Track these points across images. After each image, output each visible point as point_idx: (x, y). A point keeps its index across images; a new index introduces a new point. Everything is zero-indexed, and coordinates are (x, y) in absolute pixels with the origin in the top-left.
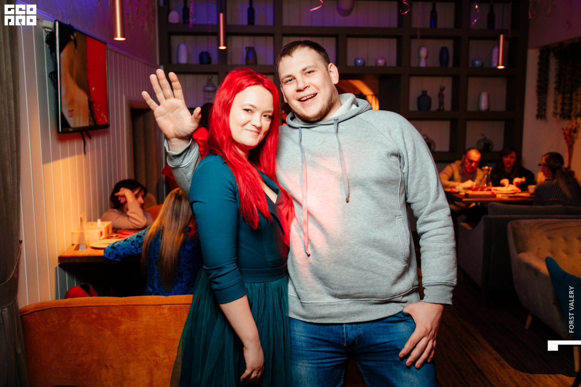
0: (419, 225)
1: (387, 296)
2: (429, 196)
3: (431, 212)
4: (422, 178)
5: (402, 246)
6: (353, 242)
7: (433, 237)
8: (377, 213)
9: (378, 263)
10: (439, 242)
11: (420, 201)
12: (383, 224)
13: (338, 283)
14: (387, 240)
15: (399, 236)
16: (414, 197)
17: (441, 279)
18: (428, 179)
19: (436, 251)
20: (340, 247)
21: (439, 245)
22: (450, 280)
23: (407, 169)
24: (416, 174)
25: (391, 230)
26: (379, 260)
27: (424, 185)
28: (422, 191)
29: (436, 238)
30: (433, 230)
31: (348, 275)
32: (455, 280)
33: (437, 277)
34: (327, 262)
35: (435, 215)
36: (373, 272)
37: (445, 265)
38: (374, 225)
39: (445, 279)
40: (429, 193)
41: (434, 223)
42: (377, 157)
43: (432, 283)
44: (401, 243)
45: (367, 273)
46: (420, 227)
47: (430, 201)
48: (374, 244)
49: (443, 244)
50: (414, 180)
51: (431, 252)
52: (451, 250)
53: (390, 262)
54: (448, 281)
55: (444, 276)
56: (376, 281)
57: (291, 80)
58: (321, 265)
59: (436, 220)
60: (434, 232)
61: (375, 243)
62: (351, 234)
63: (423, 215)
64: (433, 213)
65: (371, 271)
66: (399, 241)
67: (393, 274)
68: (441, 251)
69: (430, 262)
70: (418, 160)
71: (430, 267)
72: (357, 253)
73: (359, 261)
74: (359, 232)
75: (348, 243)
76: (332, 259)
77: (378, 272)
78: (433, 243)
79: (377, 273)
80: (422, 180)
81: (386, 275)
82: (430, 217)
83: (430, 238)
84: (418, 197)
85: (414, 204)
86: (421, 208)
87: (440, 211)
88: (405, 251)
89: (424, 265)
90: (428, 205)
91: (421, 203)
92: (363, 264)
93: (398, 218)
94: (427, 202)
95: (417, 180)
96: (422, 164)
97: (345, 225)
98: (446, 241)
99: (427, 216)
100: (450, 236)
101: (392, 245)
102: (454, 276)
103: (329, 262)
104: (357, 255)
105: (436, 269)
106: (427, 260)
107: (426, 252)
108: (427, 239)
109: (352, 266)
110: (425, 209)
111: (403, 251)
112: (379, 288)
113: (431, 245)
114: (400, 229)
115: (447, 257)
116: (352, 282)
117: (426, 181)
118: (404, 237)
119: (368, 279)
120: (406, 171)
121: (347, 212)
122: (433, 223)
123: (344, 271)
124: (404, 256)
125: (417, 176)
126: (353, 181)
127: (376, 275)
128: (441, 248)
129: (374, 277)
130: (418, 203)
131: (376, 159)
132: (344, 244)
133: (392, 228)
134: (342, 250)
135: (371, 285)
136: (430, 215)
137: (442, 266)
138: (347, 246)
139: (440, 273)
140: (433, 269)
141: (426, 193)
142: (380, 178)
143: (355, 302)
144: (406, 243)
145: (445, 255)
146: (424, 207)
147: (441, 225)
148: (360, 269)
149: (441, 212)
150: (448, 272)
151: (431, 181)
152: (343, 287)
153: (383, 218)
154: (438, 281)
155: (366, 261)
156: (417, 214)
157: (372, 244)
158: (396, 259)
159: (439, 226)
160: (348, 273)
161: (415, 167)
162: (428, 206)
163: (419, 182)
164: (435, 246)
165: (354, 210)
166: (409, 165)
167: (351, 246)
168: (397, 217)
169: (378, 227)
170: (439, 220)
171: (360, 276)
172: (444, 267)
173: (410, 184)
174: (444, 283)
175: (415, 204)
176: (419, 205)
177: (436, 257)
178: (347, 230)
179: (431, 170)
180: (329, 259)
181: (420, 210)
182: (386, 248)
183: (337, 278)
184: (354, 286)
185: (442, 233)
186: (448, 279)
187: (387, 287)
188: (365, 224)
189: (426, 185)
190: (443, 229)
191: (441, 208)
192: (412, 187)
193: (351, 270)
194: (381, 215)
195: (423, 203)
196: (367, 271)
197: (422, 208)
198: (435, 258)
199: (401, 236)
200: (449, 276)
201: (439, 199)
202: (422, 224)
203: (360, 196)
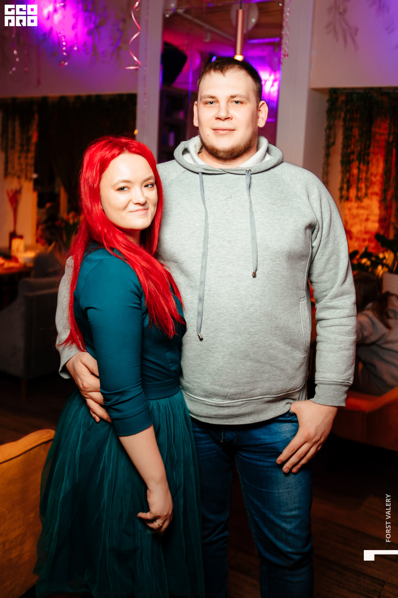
0: (319, 310)
1: (282, 392)
2: (337, 277)
3: (336, 296)
4: (332, 256)
5: (303, 335)
6: (253, 330)
7: (335, 327)
8: (283, 295)
9: (279, 355)
10: (340, 334)
11: (325, 282)
12: (288, 308)
13: (232, 379)
14: (289, 328)
15: (302, 322)
16: (318, 276)
17: (337, 378)
18: (338, 257)
19: (336, 344)
20: (239, 336)
21: (341, 338)
22: (347, 379)
23: (318, 243)
24: (327, 251)
25: (295, 315)
26: (280, 351)
27: (333, 264)
28: (329, 271)
29: (338, 329)
30: (335, 319)
31: (244, 369)
32: (352, 379)
33: (334, 375)
34: (221, 354)
35: (340, 301)
36: (271, 365)
37: (343, 361)
38: (279, 309)
39: (342, 378)
40: (337, 274)
41: (338, 311)
42: (293, 227)
43: (327, 381)
44: (303, 330)
45: (264, 366)
46: (320, 312)
47: (337, 283)
48: (276, 333)
49: (344, 337)
50: (323, 256)
51: (330, 345)
52: (351, 345)
53: (289, 353)
54: (345, 380)
55: (341, 374)
56: (273, 375)
57: (213, 102)
58: (213, 357)
59: (340, 307)
60: (337, 322)
61: (277, 331)
62: (253, 320)
63: (326, 298)
64: (338, 299)
65: (269, 364)
66: (301, 328)
67: (290, 366)
68: (341, 345)
69: (327, 357)
70: (332, 234)
71: (326, 362)
72: (256, 343)
73: (257, 353)
74: (261, 319)
75: (248, 332)
76: (227, 351)
77: (277, 365)
78: (334, 334)
79: (275, 366)
80: (332, 258)
81: (284, 368)
82: (335, 303)
83: (331, 328)
84: (324, 277)
85: (317, 284)
86: (324, 290)
87: (345, 297)
88: (306, 340)
89: (320, 358)
90: (334, 287)
91: (326, 285)
92: (262, 355)
93: (302, 301)
94: (333, 284)
95: (327, 258)
96: (335, 240)
97: (247, 309)
98: (348, 333)
99: (331, 300)
100: (353, 328)
101: (295, 334)
102: (351, 374)
103: (223, 354)
104: (257, 345)
105: (334, 365)
106: (324, 353)
107: (324, 343)
108: (326, 328)
109: (249, 358)
110: (329, 292)
111: (304, 340)
112: (275, 383)
113: (331, 336)
114: (303, 314)
115: (347, 353)
116: (248, 377)
117: (336, 260)
118: (307, 324)
119: (264, 373)
120: (317, 246)
121: (252, 293)
122: (335, 310)
123: (241, 365)
124: (304, 346)
125: (327, 252)
126: (262, 253)
127: (274, 369)
128: (342, 342)
129: (271, 371)
130: (323, 283)
131: (292, 229)
132: (243, 333)
133: (296, 313)
134: (240, 339)
135: (267, 379)
136: (334, 300)
137: (341, 362)
138: (246, 335)
139: (337, 371)
140: (330, 364)
141: (334, 273)
142: (292, 252)
143: (248, 402)
144: (308, 331)
145: (345, 350)
146: (329, 289)
147: (345, 315)
148: (257, 362)
149: (347, 298)
150: (346, 370)
151: (342, 261)
152: (237, 383)
153: (289, 300)
154: (334, 380)
155: (265, 353)
156: (319, 295)
157: (274, 332)
158: (296, 349)
159: (343, 315)
160: (245, 366)
161: (327, 242)
162: (334, 289)
163: (329, 259)
164: (335, 339)
165: (260, 291)
166: (322, 239)
167: (251, 335)
168: (302, 299)
169: (282, 312)
170: (343, 308)
171: (257, 369)
172: (343, 364)
173: (318, 260)
174: (341, 383)
175: (319, 285)
176: (323, 287)
177: (336, 351)
178: (249, 316)
179: (343, 249)
180: (224, 350)
181: (324, 292)
182: (287, 337)
183: (232, 373)
184: (250, 382)
185: (345, 324)
186: (345, 378)
187: (284, 382)
188: (269, 309)
189: (335, 264)
190: (346, 319)
191: (348, 294)
192: (319, 264)
193: (248, 362)
194: (287, 297)
195: (328, 285)
196: (265, 363)
197: (326, 291)
198: (334, 352)
199: (304, 322)
200: (346, 374)
201: (346, 282)
202: (323, 309)
203: (268, 273)
